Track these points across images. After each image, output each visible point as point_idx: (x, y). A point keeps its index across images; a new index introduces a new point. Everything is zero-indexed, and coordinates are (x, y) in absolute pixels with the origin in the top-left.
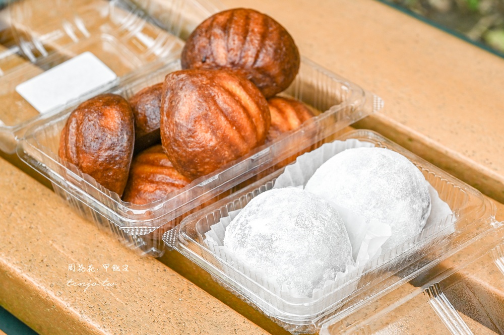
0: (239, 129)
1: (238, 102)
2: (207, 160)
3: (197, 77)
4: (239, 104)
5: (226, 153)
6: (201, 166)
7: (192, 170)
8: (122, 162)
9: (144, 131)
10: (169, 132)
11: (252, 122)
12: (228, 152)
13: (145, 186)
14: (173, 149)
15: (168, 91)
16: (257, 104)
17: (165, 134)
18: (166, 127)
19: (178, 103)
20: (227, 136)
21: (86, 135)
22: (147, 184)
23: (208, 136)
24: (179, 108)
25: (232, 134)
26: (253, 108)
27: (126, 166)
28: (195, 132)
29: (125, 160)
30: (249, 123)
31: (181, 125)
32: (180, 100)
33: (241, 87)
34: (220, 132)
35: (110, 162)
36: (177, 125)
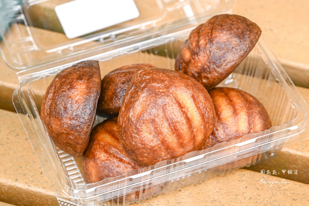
0: (179, 136)
1: (185, 114)
2: (146, 155)
3: (157, 83)
4: (184, 116)
5: (163, 153)
6: (140, 157)
7: (133, 156)
8: (82, 131)
9: (108, 105)
10: (123, 122)
11: (192, 132)
12: (165, 153)
13: (100, 154)
14: (122, 136)
15: (133, 86)
16: (203, 116)
17: (119, 122)
18: (122, 117)
19: (136, 101)
20: (166, 141)
21: (58, 103)
22: (102, 152)
23: (150, 137)
24: (135, 106)
25: (171, 140)
26: (197, 119)
27: (85, 134)
28: (141, 131)
29: (85, 130)
30: (189, 133)
31: (131, 122)
32: (138, 99)
33: (192, 100)
34: (161, 137)
35: (73, 129)
36: (129, 119)
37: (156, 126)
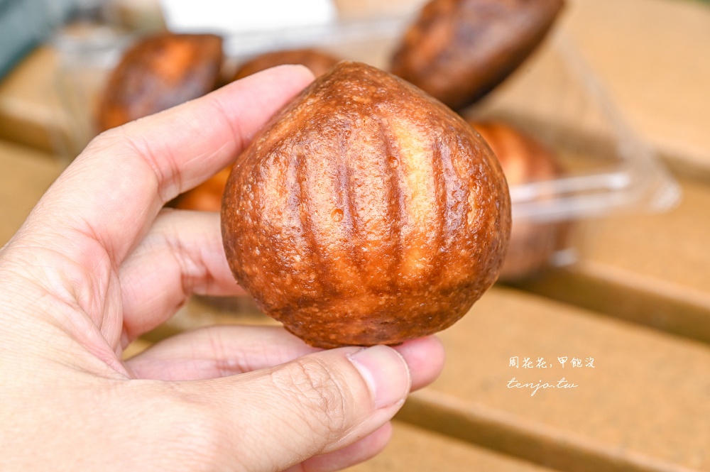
37: (301, 176)
